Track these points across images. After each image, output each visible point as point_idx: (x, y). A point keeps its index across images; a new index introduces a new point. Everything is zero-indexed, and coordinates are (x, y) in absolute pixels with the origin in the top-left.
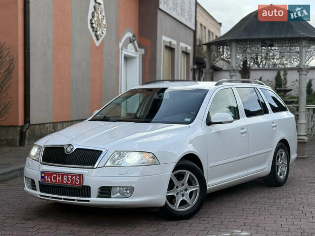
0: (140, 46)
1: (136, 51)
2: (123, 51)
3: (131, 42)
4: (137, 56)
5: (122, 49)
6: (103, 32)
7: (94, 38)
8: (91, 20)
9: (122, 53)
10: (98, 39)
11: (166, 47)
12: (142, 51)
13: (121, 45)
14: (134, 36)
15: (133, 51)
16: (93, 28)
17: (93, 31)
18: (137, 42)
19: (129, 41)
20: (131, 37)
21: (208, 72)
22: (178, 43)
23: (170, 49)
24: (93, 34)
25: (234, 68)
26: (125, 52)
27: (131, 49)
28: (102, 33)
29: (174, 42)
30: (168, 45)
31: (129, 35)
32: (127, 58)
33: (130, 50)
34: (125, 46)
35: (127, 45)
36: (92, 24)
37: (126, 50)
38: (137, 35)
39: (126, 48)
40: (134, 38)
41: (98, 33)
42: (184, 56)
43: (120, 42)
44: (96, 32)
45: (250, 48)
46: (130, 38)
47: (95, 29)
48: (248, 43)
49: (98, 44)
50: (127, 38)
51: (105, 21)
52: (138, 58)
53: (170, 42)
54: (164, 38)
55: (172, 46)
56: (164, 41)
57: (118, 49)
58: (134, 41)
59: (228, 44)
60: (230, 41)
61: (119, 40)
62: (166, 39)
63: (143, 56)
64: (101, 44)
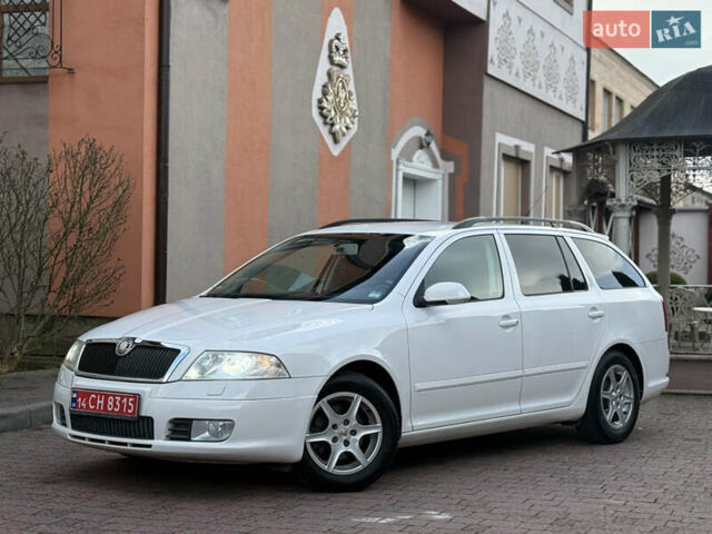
0: (445, 156)
1: (435, 165)
2: (401, 167)
3: (421, 147)
4: (441, 176)
5: (398, 163)
6: (348, 126)
7: (329, 140)
8: (320, 101)
9: (397, 170)
10: (336, 141)
11: (506, 157)
12: (450, 167)
13: (395, 153)
14: (428, 134)
15: (428, 166)
16: (324, 117)
17: (325, 123)
18: (437, 145)
19: (417, 145)
20: (423, 136)
21: (575, 210)
22: (539, 151)
23: (519, 163)
24: (324, 131)
25: (623, 202)
26: (405, 169)
27: (422, 162)
28: (347, 128)
29: (528, 148)
30: (513, 153)
31: (419, 131)
32: (412, 182)
33: (420, 165)
34: (407, 155)
35: (413, 153)
36: (321, 108)
37: (406, 163)
38: (437, 130)
39: (411, 161)
40: (429, 139)
41: (337, 127)
42: (558, 178)
43: (394, 147)
44: (332, 125)
45: (658, 157)
46: (420, 138)
47: (328, 120)
48: (655, 147)
49: (336, 151)
50: (413, 138)
51: (355, 101)
52: (440, 183)
53: (517, 147)
54: (501, 138)
55: (522, 156)
56: (499, 144)
57: (390, 163)
58: (429, 144)
59: (611, 149)
60: (615, 143)
61: (390, 142)
62: (506, 141)
63: (452, 178)
64: (343, 151)
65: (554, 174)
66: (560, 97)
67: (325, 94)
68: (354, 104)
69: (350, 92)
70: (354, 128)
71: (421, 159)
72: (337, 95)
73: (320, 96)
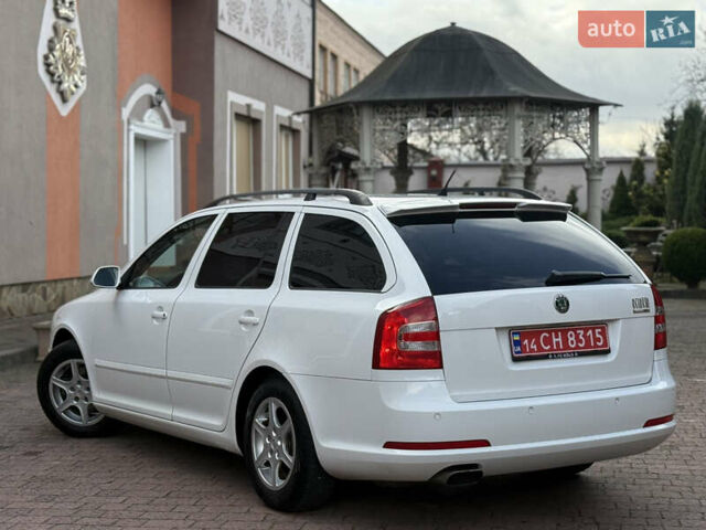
0: (177, 115)
1: (167, 125)
2: (132, 127)
3: (152, 106)
4: (171, 136)
5: (129, 123)
6: (77, 83)
7: (56, 99)
8: (46, 57)
9: (129, 130)
10: (64, 100)
11: (238, 116)
12: (182, 126)
13: (126, 113)
14: (158, 92)
15: (160, 125)
16: (52, 74)
17: (53, 81)
18: (168, 104)
19: (146, 103)
20: (154, 95)
22: (270, 109)
23: (250, 121)
24: (51, 89)
26: (136, 129)
27: (153, 122)
28: (76, 86)
29: (259, 106)
30: (244, 112)
31: (148, 89)
32: (143, 143)
33: (151, 125)
34: (138, 114)
35: (144, 112)
36: (48, 65)
37: (138, 123)
38: (168, 90)
39: (141, 120)
40: (160, 97)
41: (65, 86)
42: (287, 136)
43: (125, 105)
44: (60, 83)
46: (151, 97)
47: (56, 78)
48: (398, 109)
49: (64, 110)
50: (145, 96)
51: (83, 58)
52: (172, 142)
53: (249, 106)
54: (233, 97)
55: (253, 115)
56: (232, 103)
57: (120, 123)
58: (160, 103)
59: (355, 111)
60: (359, 105)
61: (120, 100)
62: (237, 99)
63: (184, 137)
64: (73, 110)
65: (284, 133)
66: (289, 55)
67: (51, 49)
68: (82, 61)
69: (77, 48)
70: (83, 86)
71: (153, 119)
72: (63, 51)
73: (46, 51)
